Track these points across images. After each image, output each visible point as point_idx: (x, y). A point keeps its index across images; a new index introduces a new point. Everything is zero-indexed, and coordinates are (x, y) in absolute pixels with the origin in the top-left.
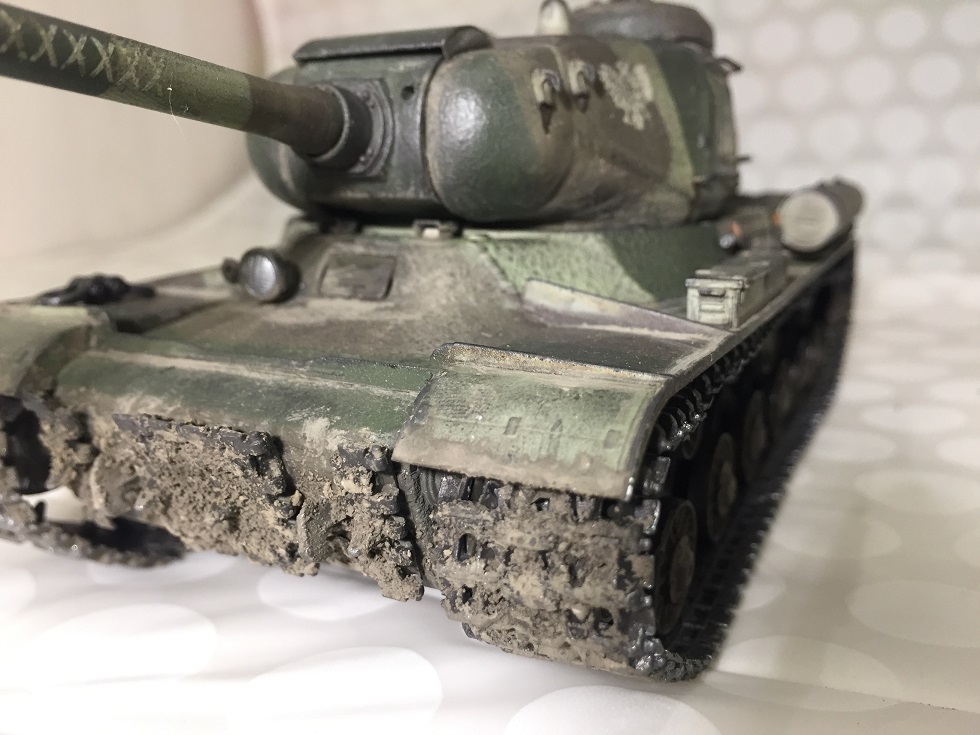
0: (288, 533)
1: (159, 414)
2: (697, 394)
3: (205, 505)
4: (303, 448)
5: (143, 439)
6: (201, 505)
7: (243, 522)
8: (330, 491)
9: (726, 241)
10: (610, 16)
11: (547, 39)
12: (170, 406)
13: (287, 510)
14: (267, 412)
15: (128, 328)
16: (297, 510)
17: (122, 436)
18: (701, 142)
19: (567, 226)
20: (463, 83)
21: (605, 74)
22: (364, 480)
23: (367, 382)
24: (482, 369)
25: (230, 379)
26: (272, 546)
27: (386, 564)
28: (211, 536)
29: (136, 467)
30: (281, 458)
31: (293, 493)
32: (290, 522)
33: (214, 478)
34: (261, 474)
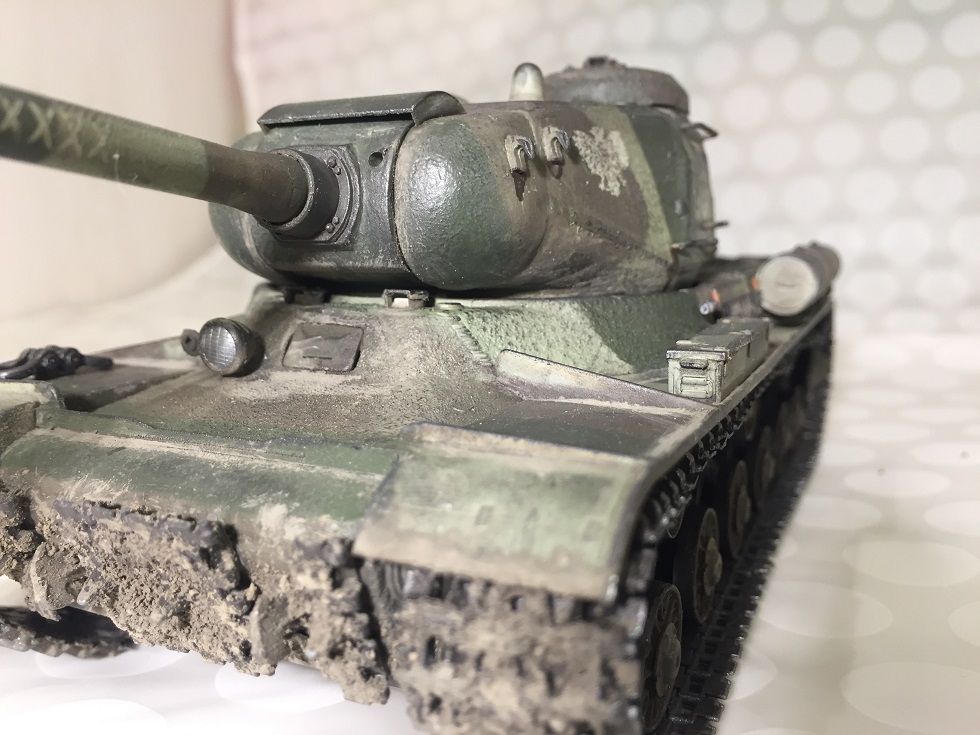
0: (241, 630)
1: (104, 500)
2: (681, 475)
3: (153, 599)
4: (258, 538)
5: (86, 528)
6: (149, 599)
7: (194, 617)
8: (288, 584)
9: (706, 309)
10: (585, 82)
11: (520, 104)
12: (117, 491)
13: (240, 606)
14: (221, 497)
15: (77, 404)
16: (251, 605)
17: (64, 524)
18: (678, 207)
19: (542, 295)
20: (433, 150)
21: (579, 140)
22: (323, 575)
23: (329, 464)
24: (451, 452)
25: (182, 460)
26: (225, 644)
27: (348, 665)
28: (160, 632)
29: (80, 557)
30: (234, 548)
31: (248, 586)
32: (244, 617)
33: (162, 571)
34: (212, 566)
